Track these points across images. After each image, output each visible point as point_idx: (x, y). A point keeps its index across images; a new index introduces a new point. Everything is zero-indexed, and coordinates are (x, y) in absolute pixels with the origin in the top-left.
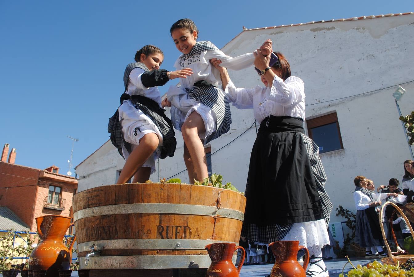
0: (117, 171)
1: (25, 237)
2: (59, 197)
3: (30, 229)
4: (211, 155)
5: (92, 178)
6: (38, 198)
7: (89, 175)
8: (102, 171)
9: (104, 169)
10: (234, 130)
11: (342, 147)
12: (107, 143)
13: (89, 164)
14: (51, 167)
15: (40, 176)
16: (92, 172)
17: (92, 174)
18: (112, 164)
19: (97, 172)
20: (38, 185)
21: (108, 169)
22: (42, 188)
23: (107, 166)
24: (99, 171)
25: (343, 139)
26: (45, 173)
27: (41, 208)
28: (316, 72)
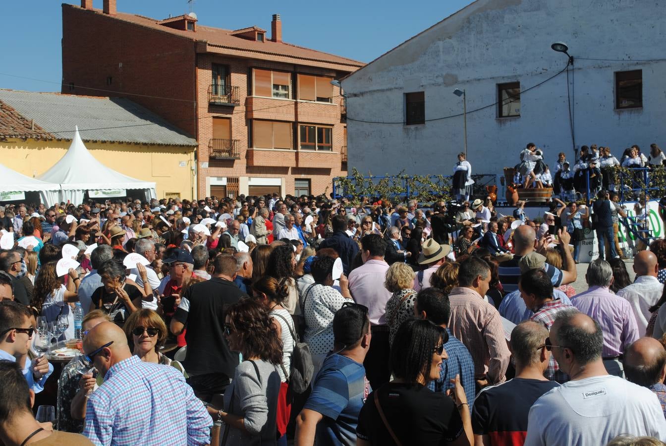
0: (404, 94)
1: (191, 153)
2: (225, 82)
3: (195, 140)
4: (520, 93)
5: (367, 97)
6: (199, 89)
7: (362, 94)
8: (383, 91)
9: (385, 88)
10: (545, 71)
11: (641, 106)
12: (385, 56)
13: (361, 78)
14: (184, 20)
15: (198, 51)
16: (367, 90)
17: (367, 92)
18: (397, 84)
19: (374, 91)
20: (197, 66)
21: (390, 90)
22: (202, 70)
23: (389, 86)
24: (378, 90)
25: (643, 99)
26: (207, 46)
27: (206, 105)
28: (630, 25)
